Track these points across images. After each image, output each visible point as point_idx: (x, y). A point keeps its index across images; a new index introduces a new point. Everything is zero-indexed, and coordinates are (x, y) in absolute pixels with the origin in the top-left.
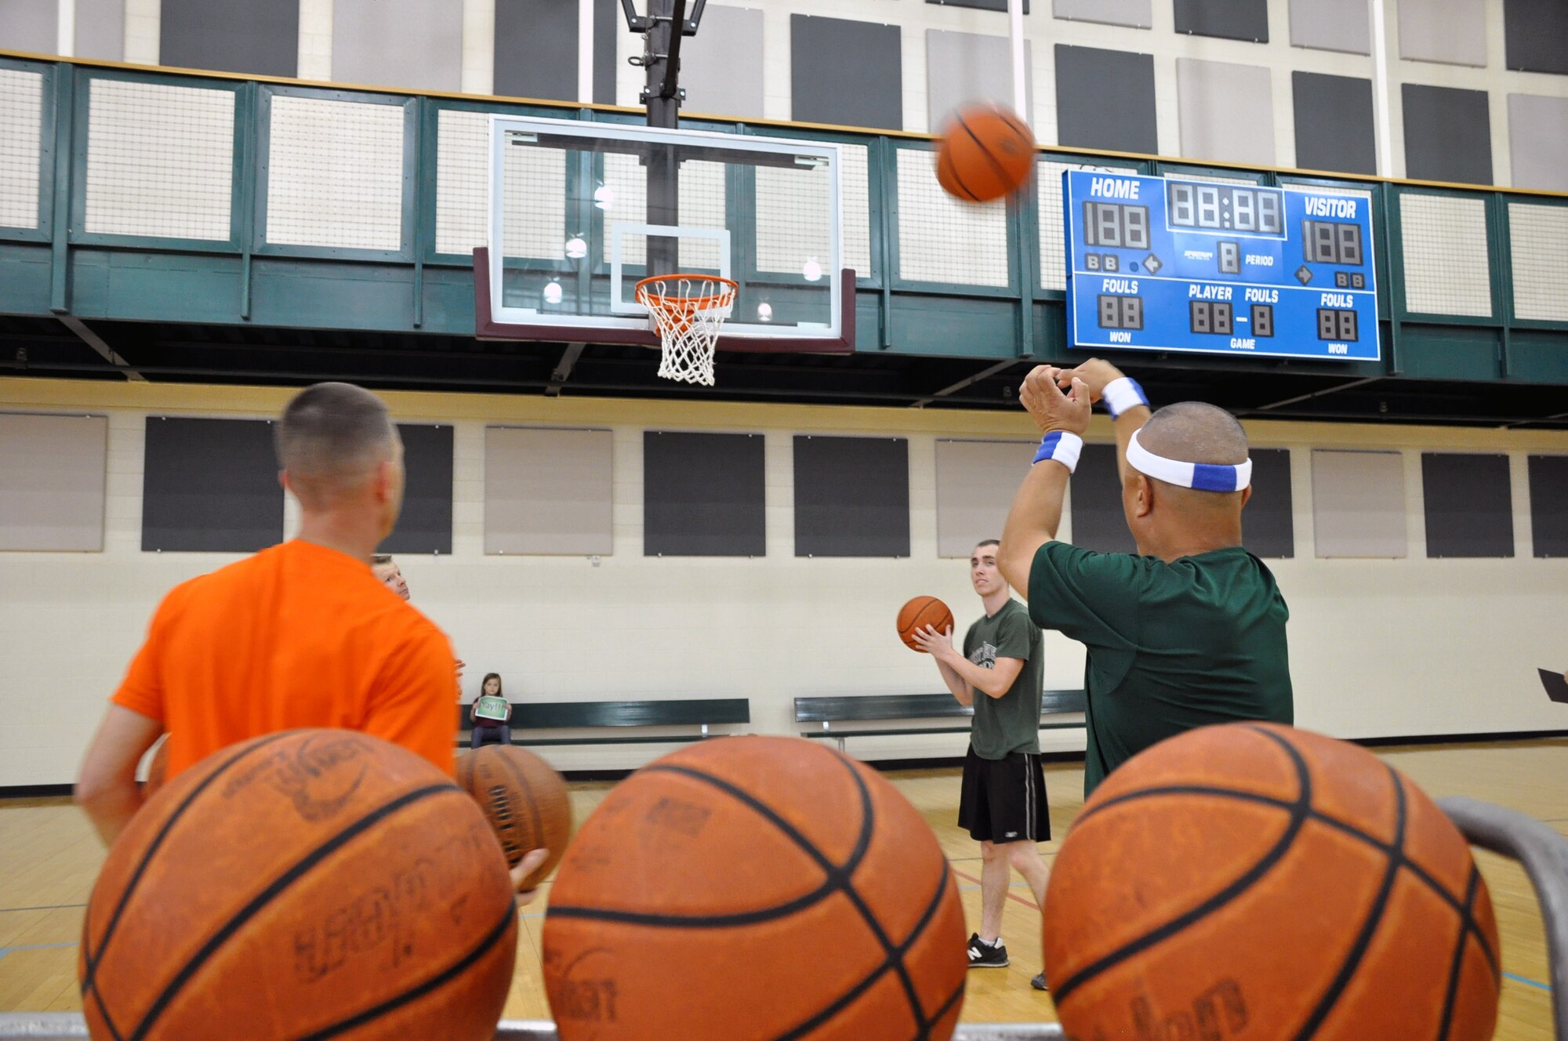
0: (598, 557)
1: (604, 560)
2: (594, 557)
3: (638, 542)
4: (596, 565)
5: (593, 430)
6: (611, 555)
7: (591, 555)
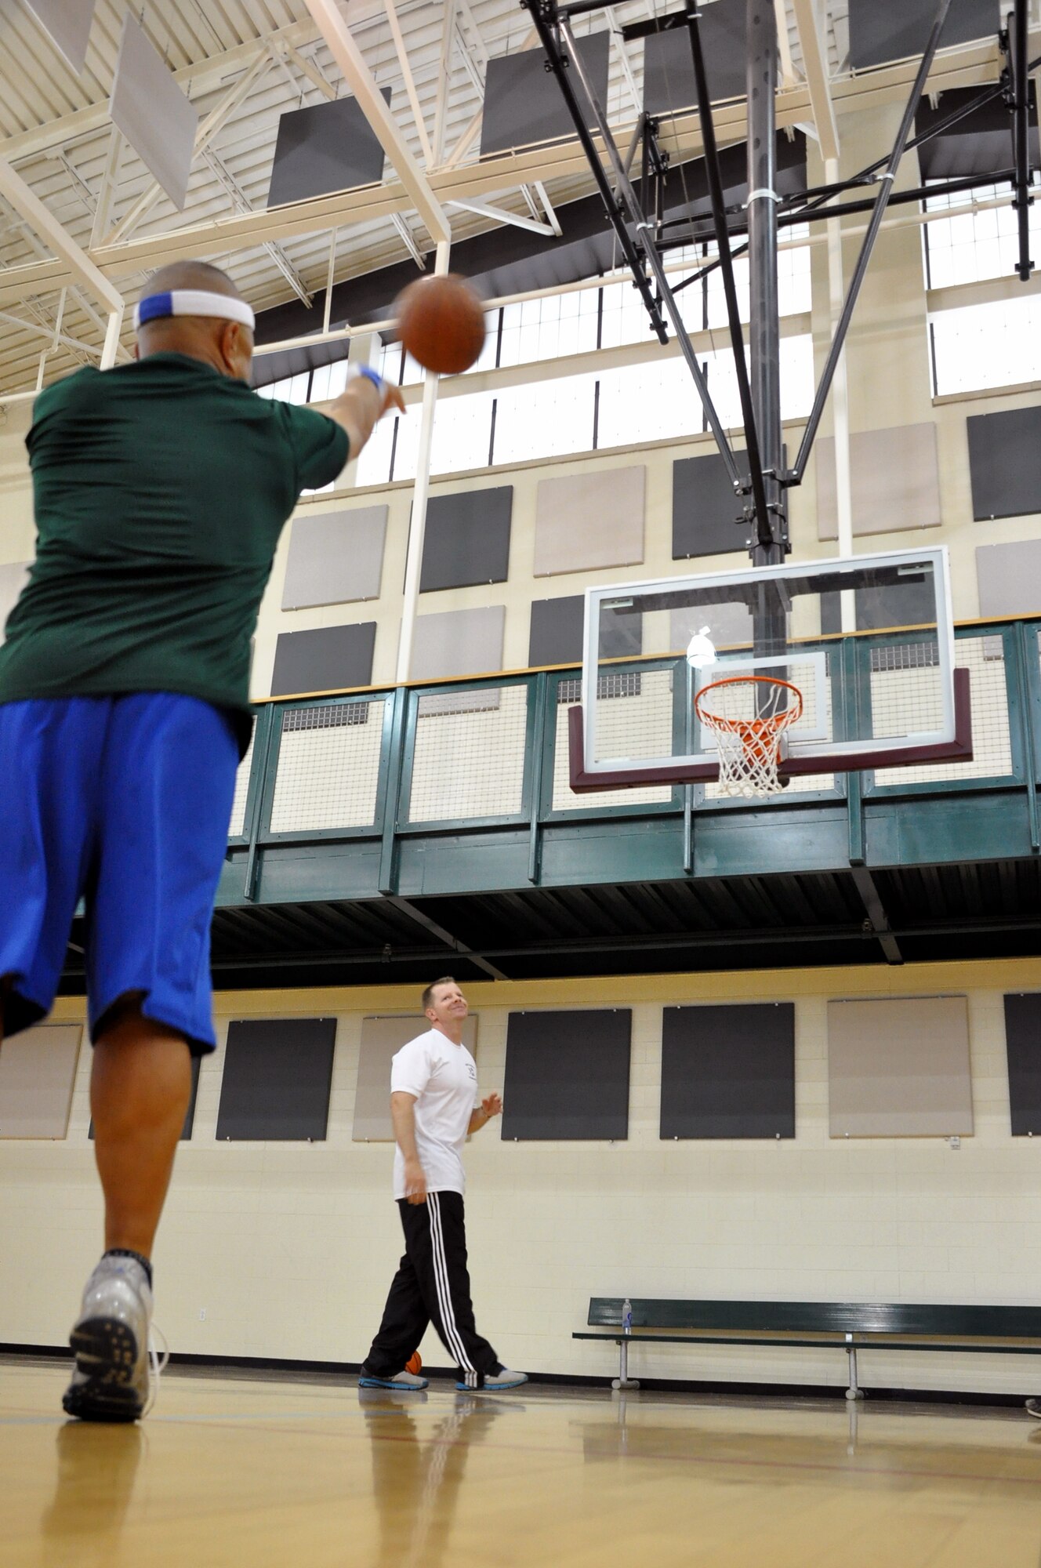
0: (957, 1138)
1: (966, 1141)
2: (952, 1138)
3: (1005, 1120)
4: (955, 1147)
5: (943, 997)
6: (972, 1136)
7: (949, 1136)
